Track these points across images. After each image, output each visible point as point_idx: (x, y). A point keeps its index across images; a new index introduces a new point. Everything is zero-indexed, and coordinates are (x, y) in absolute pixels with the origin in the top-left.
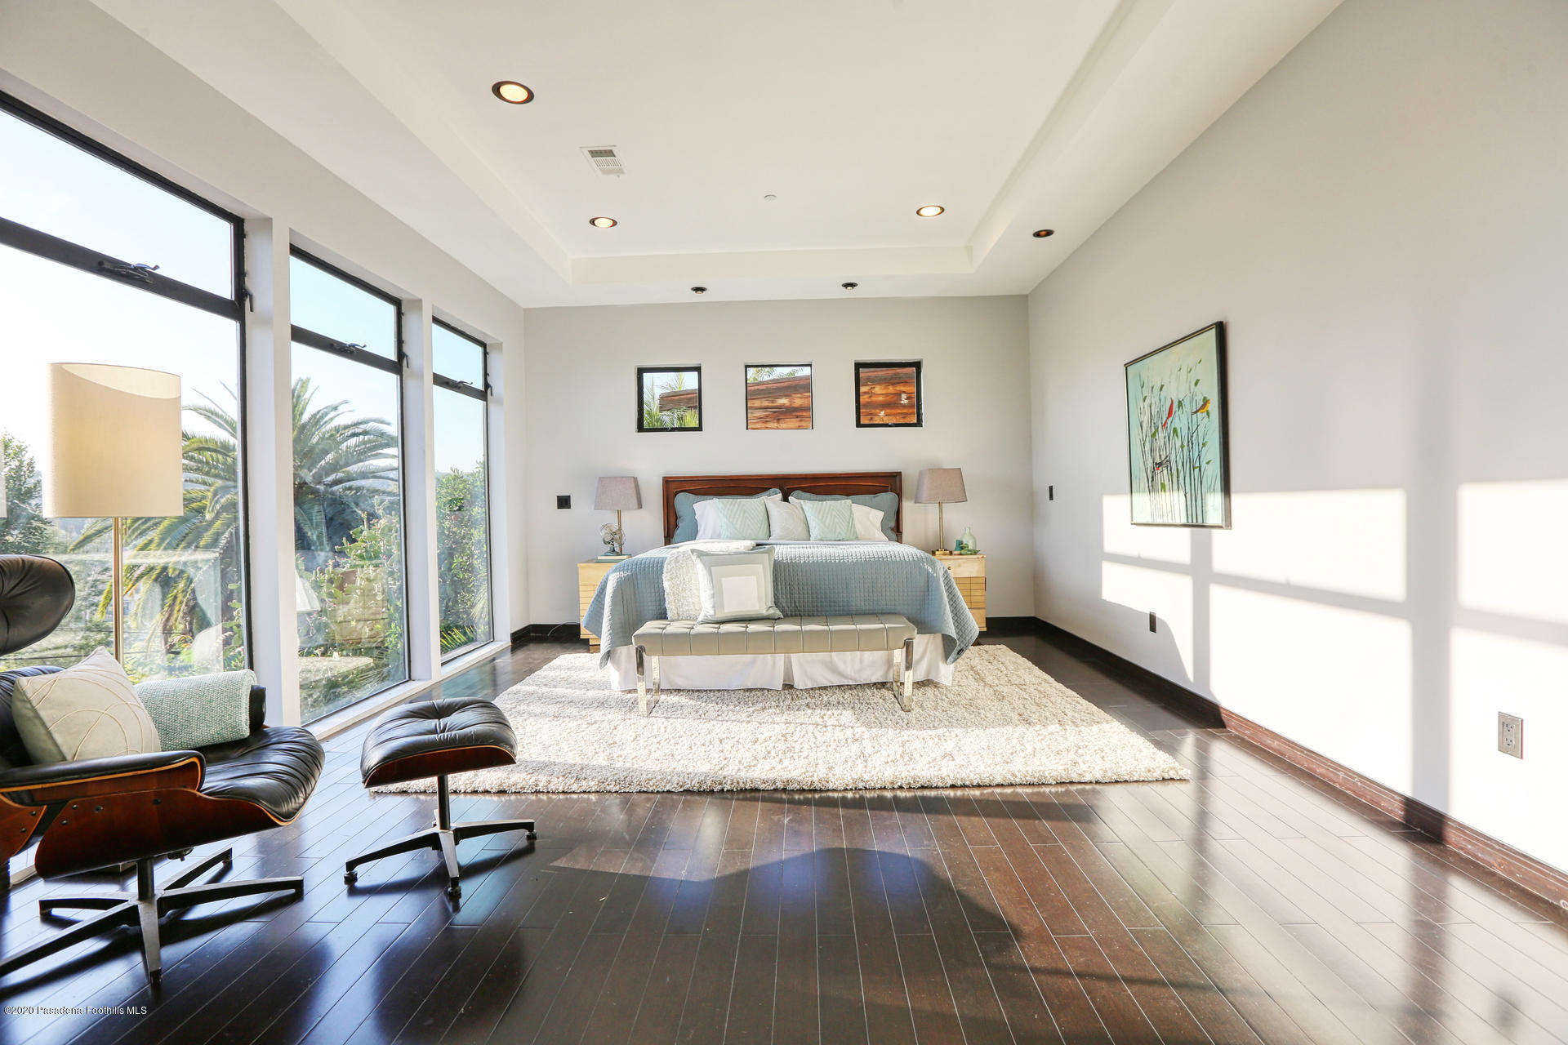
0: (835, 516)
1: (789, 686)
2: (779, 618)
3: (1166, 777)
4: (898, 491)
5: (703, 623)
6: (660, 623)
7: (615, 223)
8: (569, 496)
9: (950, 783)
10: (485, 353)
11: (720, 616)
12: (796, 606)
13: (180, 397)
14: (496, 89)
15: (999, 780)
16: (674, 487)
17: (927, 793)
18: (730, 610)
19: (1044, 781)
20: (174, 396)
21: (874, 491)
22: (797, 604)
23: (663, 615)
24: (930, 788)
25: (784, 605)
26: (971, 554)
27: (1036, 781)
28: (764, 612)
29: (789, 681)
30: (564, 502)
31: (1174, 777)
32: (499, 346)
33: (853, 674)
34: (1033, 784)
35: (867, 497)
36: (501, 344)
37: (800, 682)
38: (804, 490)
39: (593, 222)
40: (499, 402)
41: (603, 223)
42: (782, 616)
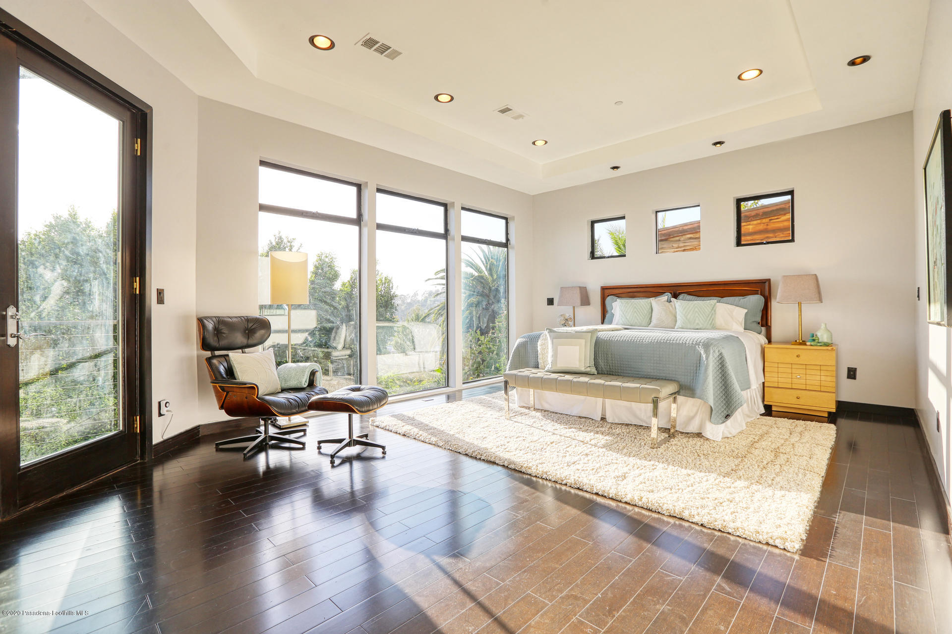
0: (696, 311)
1: (603, 419)
2: (594, 374)
3: (771, 542)
4: (767, 293)
5: (547, 371)
6: (534, 371)
7: (546, 142)
8: (553, 299)
9: (595, 491)
10: (507, 223)
11: (555, 369)
12: (610, 368)
13: (307, 260)
14: (436, 98)
15: (627, 499)
16: (608, 292)
17: (581, 493)
18: (561, 366)
19: (660, 510)
20: (304, 260)
21: (743, 294)
22: (611, 367)
23: (537, 367)
24: (582, 490)
25: (603, 367)
26: (821, 346)
27: (654, 508)
28: (583, 369)
29: (604, 416)
30: (550, 302)
31: (778, 545)
32: (513, 218)
33: (645, 419)
34: (651, 510)
35: (737, 298)
36: (514, 217)
37: (610, 419)
38: (689, 294)
39: (534, 143)
40: (513, 248)
41: (540, 143)
42: (596, 373)
